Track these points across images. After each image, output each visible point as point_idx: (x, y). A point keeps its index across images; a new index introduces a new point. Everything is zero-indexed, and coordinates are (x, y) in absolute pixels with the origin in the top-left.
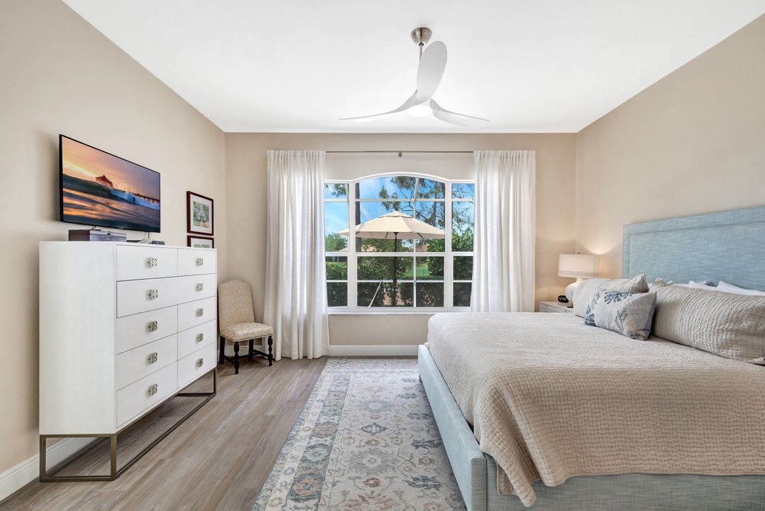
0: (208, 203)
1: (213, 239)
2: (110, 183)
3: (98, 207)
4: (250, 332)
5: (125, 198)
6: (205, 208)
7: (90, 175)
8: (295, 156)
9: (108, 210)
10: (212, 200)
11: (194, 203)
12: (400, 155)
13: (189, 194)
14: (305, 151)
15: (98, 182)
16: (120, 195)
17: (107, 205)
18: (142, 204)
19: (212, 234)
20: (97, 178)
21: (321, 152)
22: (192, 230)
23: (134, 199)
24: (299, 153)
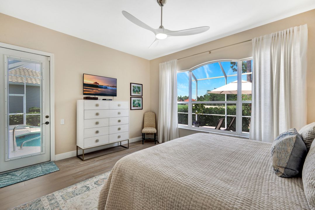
0: (140, 86)
1: (142, 98)
2: (98, 84)
3: (94, 90)
4: (148, 130)
5: (103, 87)
6: (139, 88)
7: (92, 82)
8: (167, 64)
9: (98, 91)
10: (142, 85)
11: (133, 86)
12: (210, 53)
13: (131, 83)
14: (170, 62)
15: (94, 84)
16: (102, 87)
17: (97, 90)
18: (109, 88)
19: (142, 96)
20: (94, 83)
21: (175, 60)
22: (132, 95)
23: (107, 87)
24: (168, 62)
